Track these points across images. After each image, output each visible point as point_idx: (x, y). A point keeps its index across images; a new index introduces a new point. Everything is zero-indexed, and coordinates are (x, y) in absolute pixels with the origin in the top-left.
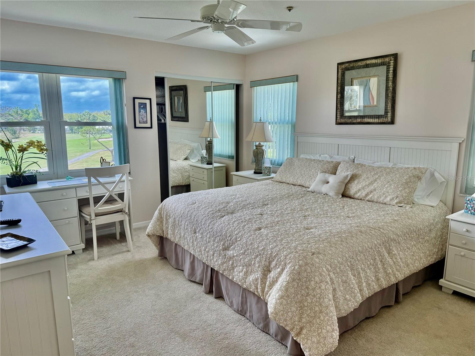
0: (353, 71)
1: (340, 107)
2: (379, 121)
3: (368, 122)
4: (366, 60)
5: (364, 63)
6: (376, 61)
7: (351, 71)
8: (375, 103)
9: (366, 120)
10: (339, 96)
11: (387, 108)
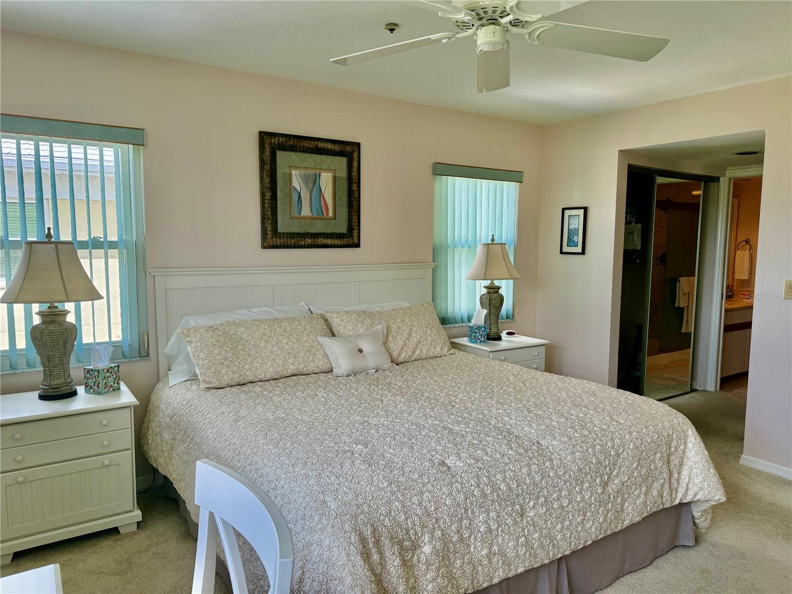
0: (293, 154)
1: (271, 216)
2: (342, 243)
3: (325, 245)
4: (318, 141)
5: (313, 144)
6: (333, 147)
7: (287, 153)
8: (331, 214)
9: (321, 241)
10: (268, 195)
11: (352, 222)
